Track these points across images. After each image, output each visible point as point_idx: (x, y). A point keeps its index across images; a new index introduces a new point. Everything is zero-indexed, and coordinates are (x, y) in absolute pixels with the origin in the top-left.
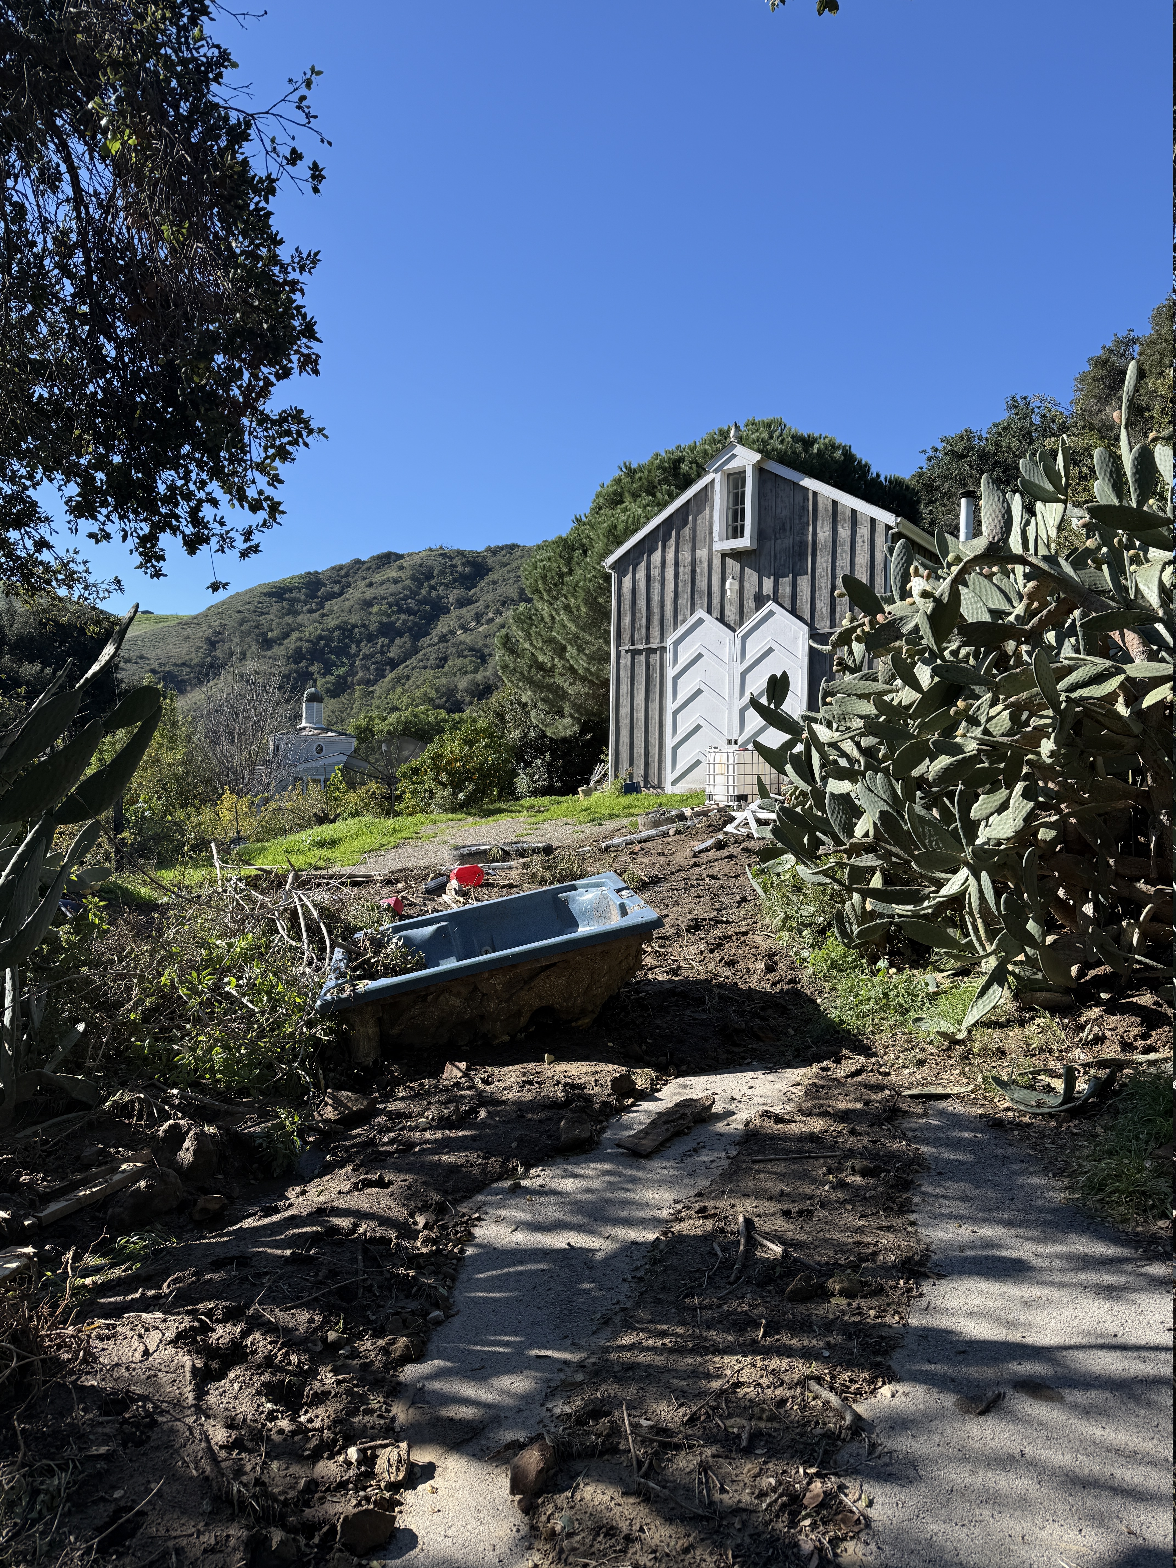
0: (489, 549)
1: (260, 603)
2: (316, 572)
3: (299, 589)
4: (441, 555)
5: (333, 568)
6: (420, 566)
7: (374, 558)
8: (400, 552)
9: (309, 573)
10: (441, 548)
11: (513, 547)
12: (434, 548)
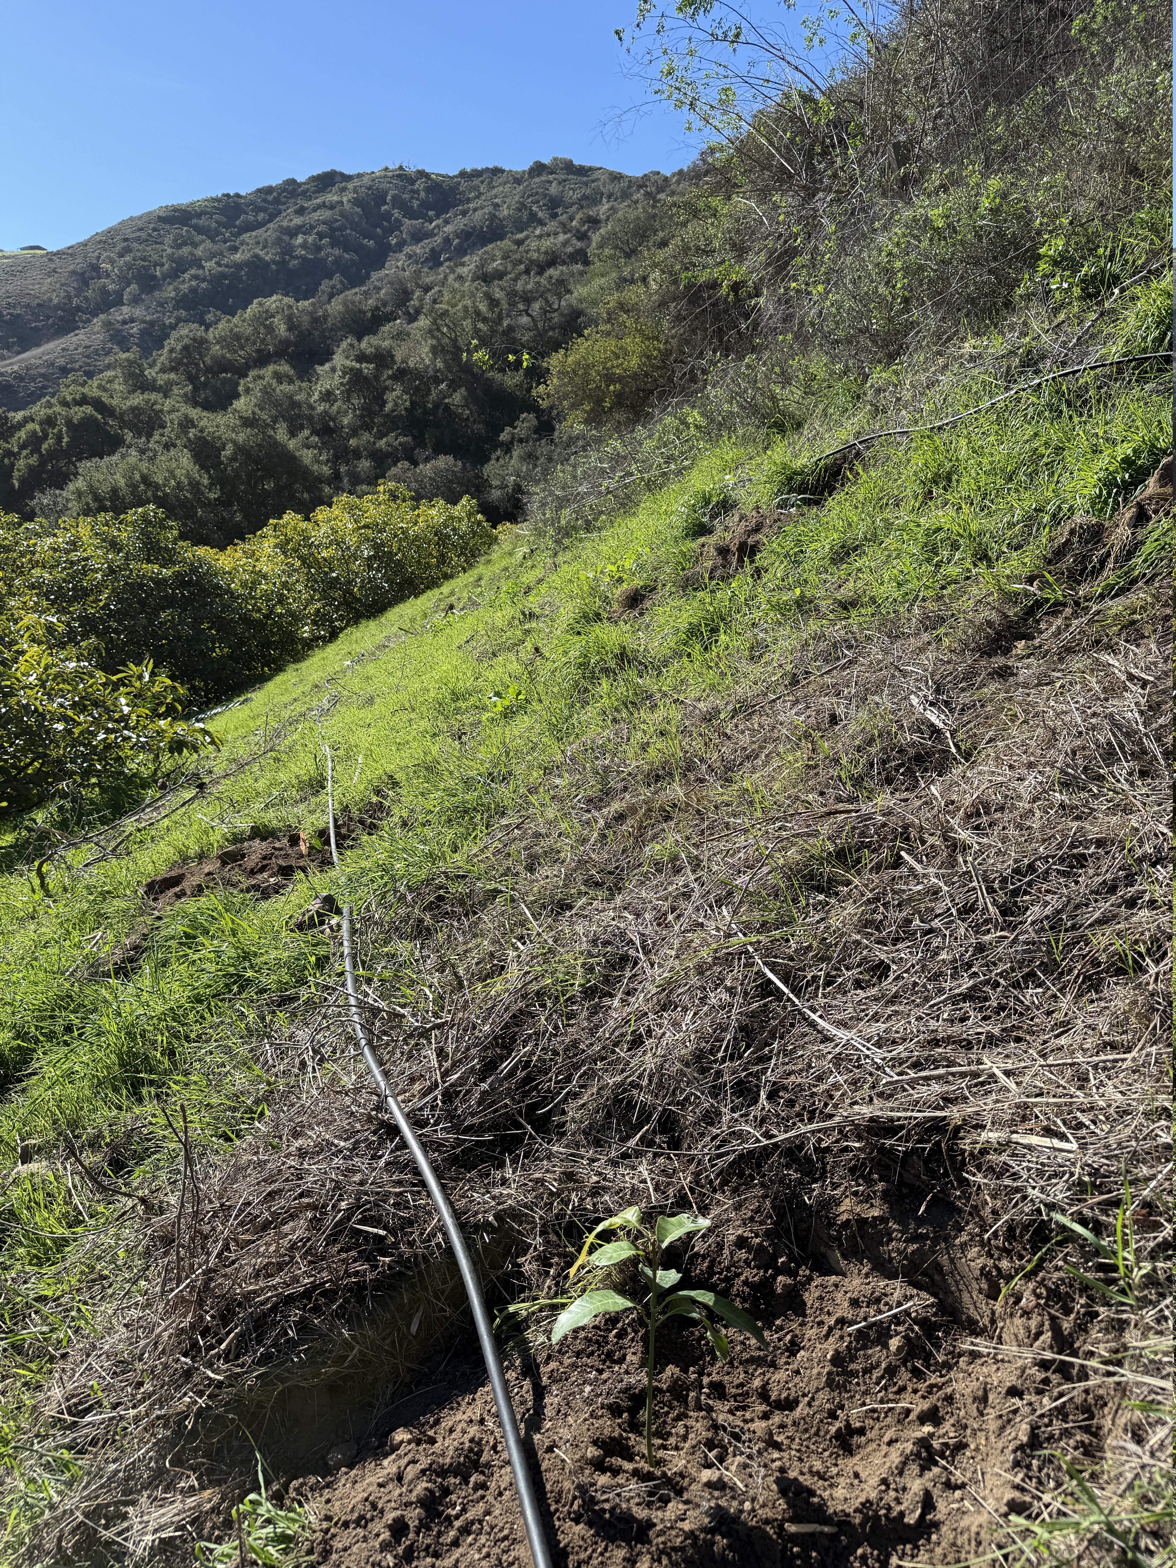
0: (463, 174)
1: (154, 230)
2: (238, 195)
3: (211, 214)
4: (399, 176)
5: (259, 191)
6: (369, 188)
7: (313, 179)
8: (348, 172)
9: (228, 195)
10: (401, 168)
11: (497, 171)
12: (391, 167)
